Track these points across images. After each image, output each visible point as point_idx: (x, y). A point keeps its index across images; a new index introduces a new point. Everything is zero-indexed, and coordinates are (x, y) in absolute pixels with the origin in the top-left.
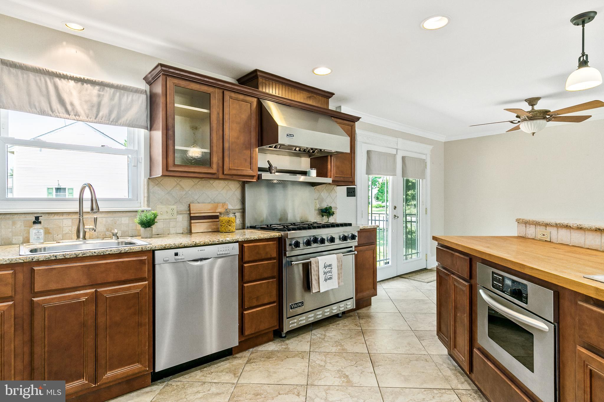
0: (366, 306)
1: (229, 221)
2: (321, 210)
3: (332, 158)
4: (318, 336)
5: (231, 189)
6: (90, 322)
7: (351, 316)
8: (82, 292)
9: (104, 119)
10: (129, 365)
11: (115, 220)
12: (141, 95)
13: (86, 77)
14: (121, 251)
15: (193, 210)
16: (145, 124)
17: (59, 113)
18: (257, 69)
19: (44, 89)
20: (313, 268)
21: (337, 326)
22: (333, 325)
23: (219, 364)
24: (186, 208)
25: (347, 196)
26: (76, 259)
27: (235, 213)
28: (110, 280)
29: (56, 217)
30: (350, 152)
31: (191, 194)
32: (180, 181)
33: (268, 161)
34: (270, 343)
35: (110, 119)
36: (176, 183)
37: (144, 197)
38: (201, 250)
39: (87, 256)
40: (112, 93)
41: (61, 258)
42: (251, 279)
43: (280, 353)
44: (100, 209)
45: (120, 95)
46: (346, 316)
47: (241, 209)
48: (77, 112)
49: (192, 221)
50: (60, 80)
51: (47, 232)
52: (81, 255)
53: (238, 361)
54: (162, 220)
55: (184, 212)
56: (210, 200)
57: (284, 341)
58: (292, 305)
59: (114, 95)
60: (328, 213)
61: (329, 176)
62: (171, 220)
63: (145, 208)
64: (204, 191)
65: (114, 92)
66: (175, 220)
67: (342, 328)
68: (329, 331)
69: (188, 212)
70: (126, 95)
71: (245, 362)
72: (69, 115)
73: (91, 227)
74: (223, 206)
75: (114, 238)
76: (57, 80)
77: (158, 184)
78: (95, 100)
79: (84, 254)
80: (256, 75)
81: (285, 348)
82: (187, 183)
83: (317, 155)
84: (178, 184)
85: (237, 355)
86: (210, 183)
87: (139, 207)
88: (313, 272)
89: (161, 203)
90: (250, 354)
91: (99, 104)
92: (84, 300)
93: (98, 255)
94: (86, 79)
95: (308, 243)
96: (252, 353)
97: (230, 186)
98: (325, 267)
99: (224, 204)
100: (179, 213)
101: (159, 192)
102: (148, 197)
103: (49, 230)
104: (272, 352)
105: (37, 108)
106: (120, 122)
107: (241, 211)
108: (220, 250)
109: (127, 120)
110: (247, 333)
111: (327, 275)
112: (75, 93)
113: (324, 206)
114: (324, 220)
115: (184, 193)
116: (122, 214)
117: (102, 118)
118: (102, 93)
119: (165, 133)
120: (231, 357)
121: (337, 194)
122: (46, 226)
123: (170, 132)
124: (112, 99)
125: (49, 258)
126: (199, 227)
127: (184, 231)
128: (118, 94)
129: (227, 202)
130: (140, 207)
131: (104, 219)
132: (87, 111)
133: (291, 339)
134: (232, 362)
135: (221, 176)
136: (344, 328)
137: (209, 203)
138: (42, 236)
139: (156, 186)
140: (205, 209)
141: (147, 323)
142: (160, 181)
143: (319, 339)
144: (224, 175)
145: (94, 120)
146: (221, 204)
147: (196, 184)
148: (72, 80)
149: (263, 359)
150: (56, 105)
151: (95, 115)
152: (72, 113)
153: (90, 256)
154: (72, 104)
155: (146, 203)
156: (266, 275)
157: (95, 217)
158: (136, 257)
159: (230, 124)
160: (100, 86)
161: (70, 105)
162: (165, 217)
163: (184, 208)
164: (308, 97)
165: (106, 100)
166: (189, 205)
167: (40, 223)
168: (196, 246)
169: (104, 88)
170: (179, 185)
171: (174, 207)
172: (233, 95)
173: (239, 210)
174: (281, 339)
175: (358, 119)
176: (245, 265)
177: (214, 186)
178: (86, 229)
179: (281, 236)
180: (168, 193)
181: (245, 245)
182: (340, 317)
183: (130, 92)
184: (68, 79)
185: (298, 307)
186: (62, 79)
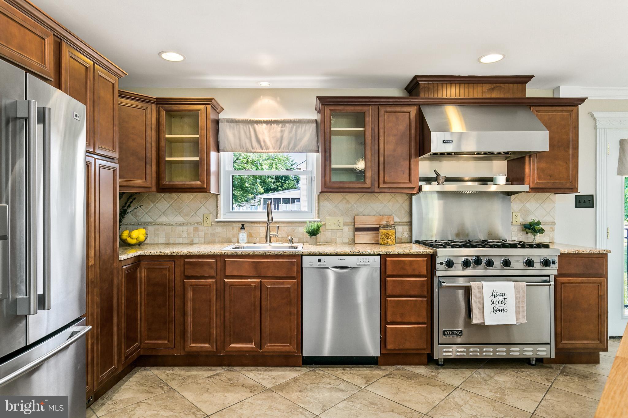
0: (588, 362)
1: (387, 234)
2: (524, 225)
3: (531, 159)
4: (482, 376)
5: (397, 201)
6: (257, 303)
7: (551, 368)
8: (252, 280)
9: (285, 149)
10: (283, 343)
11: (294, 228)
12: (312, 124)
13: (273, 119)
14: (277, 253)
15: (357, 222)
16: (316, 148)
17: (257, 149)
18: (416, 76)
19: (248, 134)
20: (474, 295)
21: (519, 373)
22: (514, 371)
23: (361, 369)
24: (352, 220)
25: (576, 207)
26: (248, 256)
27: (395, 226)
28: (270, 274)
29: (256, 225)
30: (548, 150)
31: (357, 207)
32: (346, 196)
33: (434, 171)
34: (423, 366)
35: (289, 148)
36: (343, 197)
37: (316, 210)
38: (341, 259)
39: (255, 255)
40: (290, 127)
41: (240, 254)
42: (394, 294)
43: (423, 378)
44: (273, 220)
45: (296, 128)
46: (543, 366)
47: (408, 222)
48: (267, 147)
49: (356, 233)
50: (257, 125)
51: (250, 235)
52: (251, 254)
53: (377, 372)
54: (330, 231)
55: (349, 224)
56: (374, 213)
57: (438, 369)
58: (446, 331)
59: (292, 128)
60: (532, 229)
61: (526, 183)
62: (338, 231)
63: (317, 219)
64: (369, 204)
65: (292, 126)
66: (341, 231)
67: (523, 377)
68: (502, 375)
69: (353, 224)
70: (300, 126)
71: (384, 374)
72: (263, 149)
73: (275, 233)
74: (388, 218)
75: (290, 243)
76: (255, 125)
77: (327, 198)
78: (279, 135)
79: (253, 253)
80: (416, 82)
81: (433, 376)
82: (352, 198)
83: (513, 157)
84: (344, 198)
85: (382, 367)
86: (376, 196)
87: (312, 219)
88: (475, 298)
89: (329, 215)
90: (394, 369)
91: (282, 137)
92: (253, 286)
93: (262, 255)
94: (273, 120)
95: (466, 264)
96: (397, 369)
97: (397, 199)
98: (494, 295)
99: (389, 216)
100: (345, 224)
101: (327, 205)
102: (319, 210)
103: (252, 234)
104: (417, 376)
105: (244, 148)
106: (296, 150)
107: (409, 224)
108: (359, 261)
109: (301, 147)
110: (390, 347)
111: (497, 306)
112: (266, 132)
113: (529, 220)
114: (530, 238)
115: (350, 206)
116: (298, 224)
117: (284, 148)
118: (283, 129)
119: (324, 155)
120: (376, 366)
121: (555, 205)
122: (250, 231)
123: (328, 154)
124: (290, 132)
125: (233, 253)
126: (364, 238)
127: (349, 241)
128: (295, 127)
129: (393, 215)
130: (314, 219)
131: (286, 228)
132: (274, 145)
133: (447, 370)
134: (373, 371)
135: (377, 190)
136: (526, 378)
137: (374, 215)
138: (245, 238)
139: (325, 201)
140: (369, 221)
141: (296, 314)
142: (328, 196)
143: (479, 379)
144: (379, 189)
145: (278, 151)
146: (387, 216)
147: (361, 198)
148: (264, 123)
149: (402, 378)
150: (255, 144)
151: (279, 147)
152: (264, 148)
153: (257, 255)
154: (264, 141)
155: (317, 215)
156: (412, 293)
157: (278, 226)
158: (288, 259)
159: (386, 138)
160: (282, 124)
161: (263, 142)
162: (333, 227)
163: (349, 220)
164: (490, 89)
165: (286, 134)
166: (354, 217)
167: (244, 229)
168: (337, 254)
169: (285, 124)
170: (346, 199)
171: (341, 219)
172: (388, 108)
173: (406, 222)
174: (437, 366)
175: (582, 100)
176: (388, 279)
177: (379, 199)
178: (271, 235)
179: (432, 253)
180: (335, 206)
181: (388, 259)
182: (533, 365)
183: (303, 124)
184: (262, 123)
185: (454, 335)
186: (258, 124)
